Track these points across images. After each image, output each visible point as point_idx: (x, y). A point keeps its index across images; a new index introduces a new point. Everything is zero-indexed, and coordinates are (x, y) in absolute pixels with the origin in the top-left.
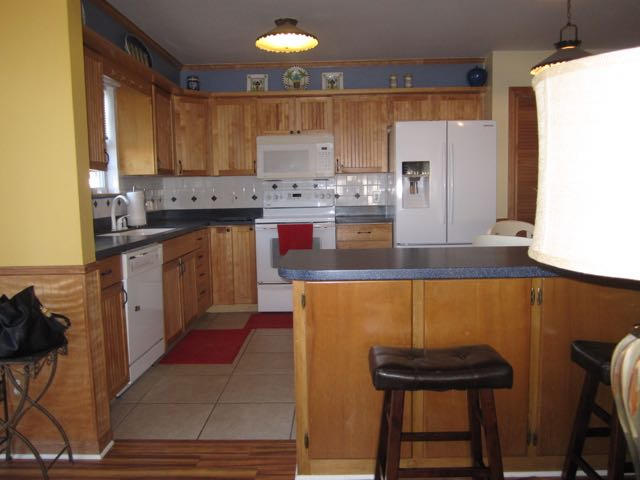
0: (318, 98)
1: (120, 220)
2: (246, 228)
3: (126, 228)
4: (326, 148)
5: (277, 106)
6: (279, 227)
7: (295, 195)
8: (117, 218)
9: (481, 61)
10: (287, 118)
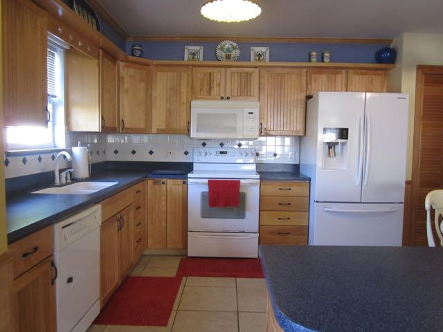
0: (246, 69)
1: (64, 174)
2: (180, 181)
3: (69, 181)
4: (252, 113)
5: (210, 74)
6: (209, 181)
7: (221, 153)
8: (61, 171)
9: (391, 41)
10: (219, 85)
